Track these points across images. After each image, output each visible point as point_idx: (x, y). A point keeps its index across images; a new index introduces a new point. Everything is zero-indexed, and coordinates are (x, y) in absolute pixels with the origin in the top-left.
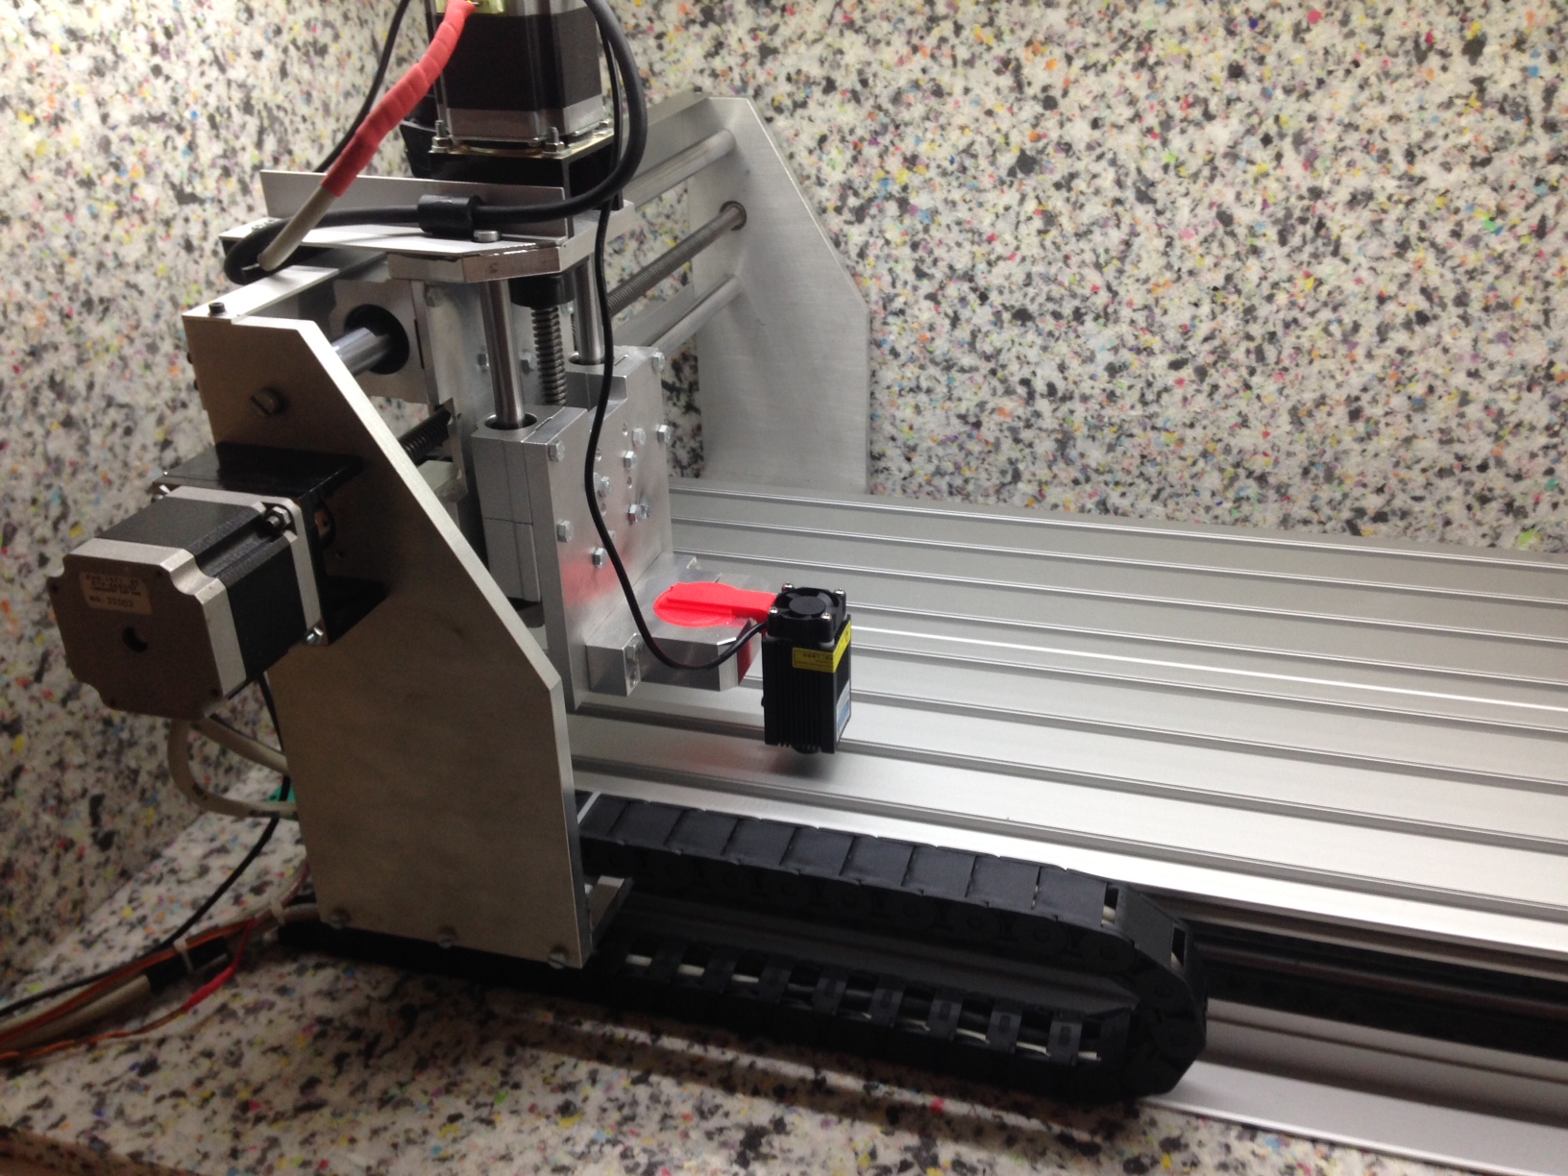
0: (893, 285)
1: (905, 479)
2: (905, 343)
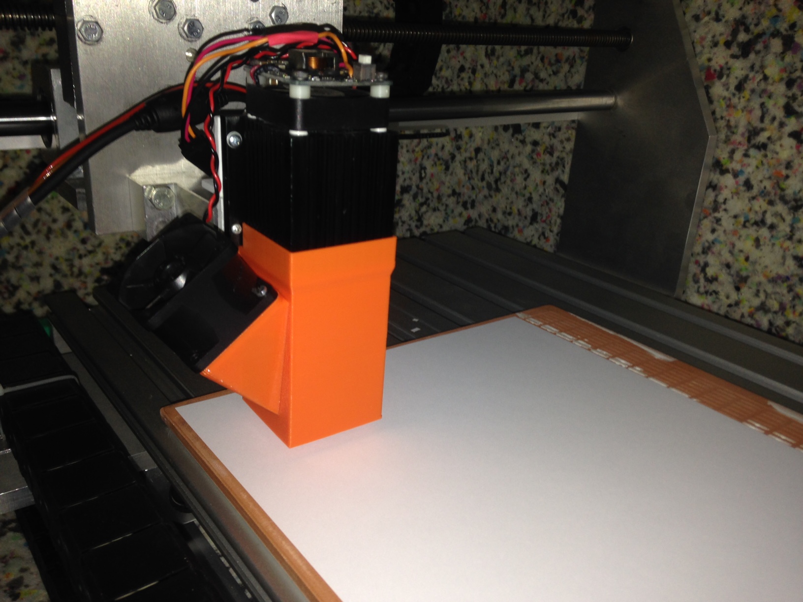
0: (762, 119)
1: (730, 306)
2: (760, 177)
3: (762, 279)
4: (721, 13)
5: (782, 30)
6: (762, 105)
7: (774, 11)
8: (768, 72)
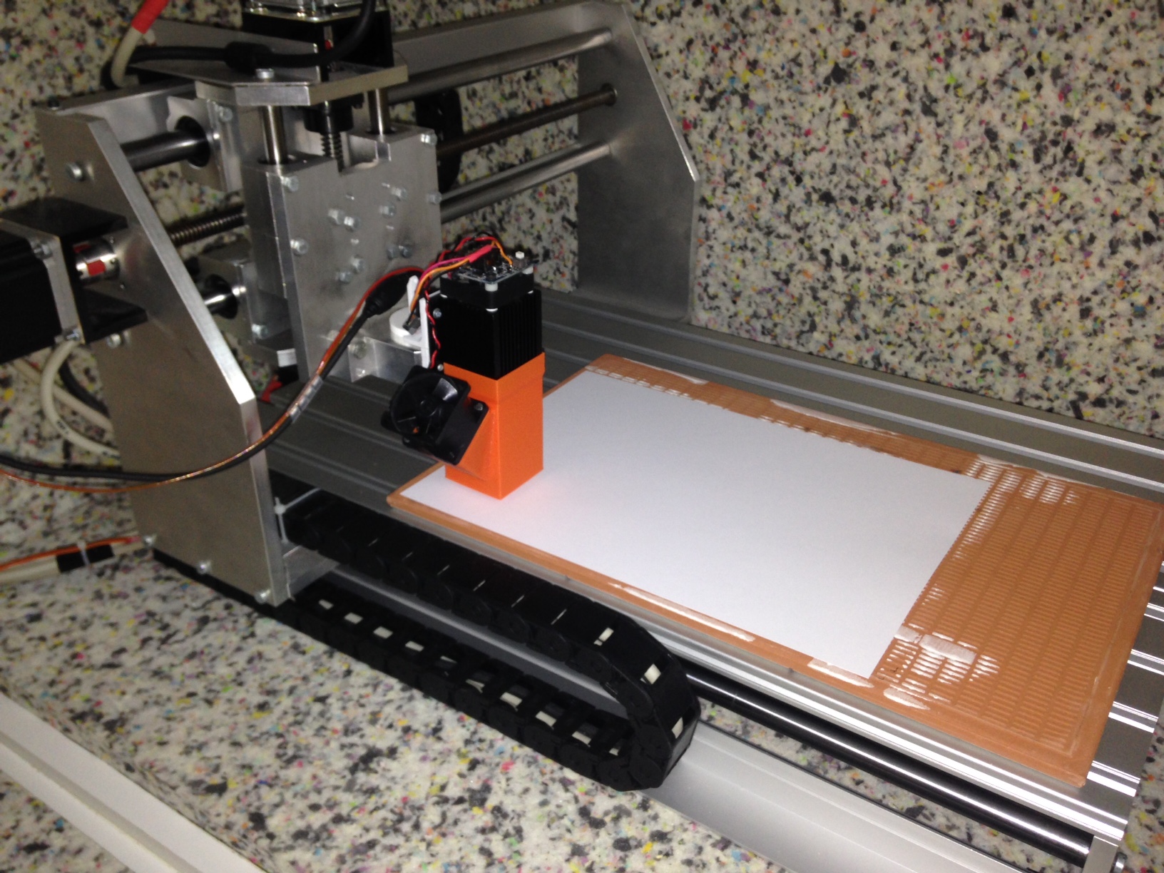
0: (733, 162)
1: (731, 317)
2: (738, 210)
3: (752, 293)
4: (688, 72)
5: (739, 89)
6: (732, 151)
7: (731, 74)
8: (733, 123)
